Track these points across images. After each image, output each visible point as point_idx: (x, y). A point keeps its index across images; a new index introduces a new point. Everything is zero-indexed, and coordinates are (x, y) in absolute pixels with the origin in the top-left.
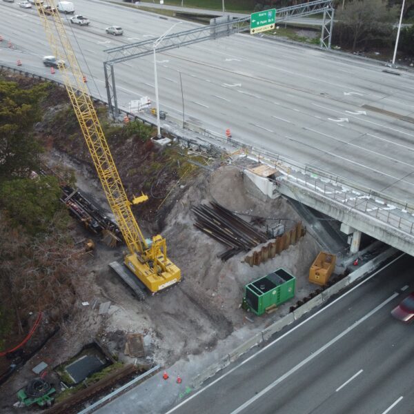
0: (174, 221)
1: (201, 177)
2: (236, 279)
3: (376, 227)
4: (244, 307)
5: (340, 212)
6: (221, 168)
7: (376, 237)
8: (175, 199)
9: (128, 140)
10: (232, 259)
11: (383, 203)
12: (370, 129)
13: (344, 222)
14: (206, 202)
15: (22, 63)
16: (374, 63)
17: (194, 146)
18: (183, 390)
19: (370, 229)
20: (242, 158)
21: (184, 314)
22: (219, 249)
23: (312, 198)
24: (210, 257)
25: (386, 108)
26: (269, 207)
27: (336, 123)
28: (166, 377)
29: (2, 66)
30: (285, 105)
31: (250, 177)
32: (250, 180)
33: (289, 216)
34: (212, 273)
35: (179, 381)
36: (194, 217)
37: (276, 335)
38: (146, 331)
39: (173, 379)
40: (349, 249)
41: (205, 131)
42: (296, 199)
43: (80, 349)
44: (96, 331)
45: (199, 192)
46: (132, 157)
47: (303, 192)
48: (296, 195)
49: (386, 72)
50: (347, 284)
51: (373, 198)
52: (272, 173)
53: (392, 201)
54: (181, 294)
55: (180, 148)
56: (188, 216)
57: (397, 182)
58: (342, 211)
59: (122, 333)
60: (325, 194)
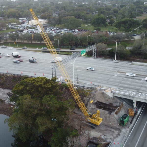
0: (90, 108)
1: (92, 95)
2: (115, 118)
3: (143, 99)
4: (120, 125)
5: (132, 98)
6: (97, 92)
7: (143, 102)
8: (87, 102)
9: (63, 89)
10: (112, 114)
11: (141, 94)
12: (124, 77)
13: (134, 100)
14: (96, 101)
15: (8, 71)
16: (110, 60)
17: (85, 88)
18: (121, 145)
19: (141, 100)
20: (100, 89)
21: (107, 129)
22: (107, 112)
23: (124, 95)
24: (105, 115)
25: (123, 72)
26: (112, 100)
27: (115, 77)
28: (114, 144)
29: (1, 73)
30: (99, 74)
31: (106, 93)
32: (106, 94)
33: (117, 101)
34: (108, 118)
35: (118, 144)
36: (95, 106)
37: (131, 129)
38: (101, 135)
39: (116, 144)
40: (133, 107)
41: (85, 83)
42: (119, 97)
43: (87, 144)
44: (88, 138)
45: (93, 99)
46: (67, 93)
47: (121, 94)
48: (119, 96)
49: (114, 62)
50: (138, 114)
51: (138, 93)
52: (111, 91)
53: (143, 93)
54: (103, 125)
55: (81, 89)
56: (94, 106)
57: (140, 89)
58: (133, 97)
59: (95, 137)
60: (127, 94)
